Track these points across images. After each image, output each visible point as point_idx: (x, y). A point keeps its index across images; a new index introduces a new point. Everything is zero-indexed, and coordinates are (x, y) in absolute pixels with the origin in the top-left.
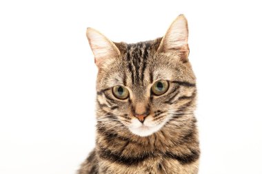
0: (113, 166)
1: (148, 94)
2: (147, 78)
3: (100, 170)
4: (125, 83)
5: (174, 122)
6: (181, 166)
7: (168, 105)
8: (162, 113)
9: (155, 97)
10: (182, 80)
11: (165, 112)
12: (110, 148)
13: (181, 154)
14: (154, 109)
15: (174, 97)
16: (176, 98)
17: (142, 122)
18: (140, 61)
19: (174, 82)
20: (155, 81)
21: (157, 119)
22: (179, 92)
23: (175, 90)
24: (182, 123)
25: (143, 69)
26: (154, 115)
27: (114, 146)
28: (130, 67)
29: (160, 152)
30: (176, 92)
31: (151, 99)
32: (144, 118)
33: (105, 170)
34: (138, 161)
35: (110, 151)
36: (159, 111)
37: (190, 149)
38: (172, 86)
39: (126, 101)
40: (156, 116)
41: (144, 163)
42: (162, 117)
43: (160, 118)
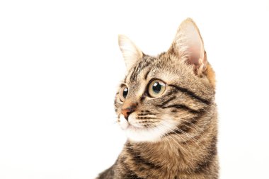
2: (142, 74)
15: (168, 100)
20: (149, 77)
23: (170, 94)
42: (150, 118)
43: (145, 118)
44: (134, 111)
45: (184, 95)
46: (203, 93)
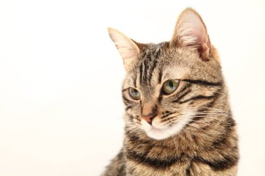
0: (139, 168)
1: (157, 94)
2: (155, 78)
3: (127, 171)
4: (135, 83)
5: (193, 125)
6: (213, 171)
7: (177, 105)
8: (171, 114)
9: (165, 97)
10: (195, 78)
11: (175, 112)
12: (135, 150)
13: (212, 160)
14: (161, 110)
15: (184, 95)
16: (187, 97)
17: (150, 123)
18: (150, 60)
19: (185, 80)
20: (163, 80)
21: (165, 120)
22: (190, 91)
23: (184, 89)
24: (204, 126)
25: (153, 69)
26: (162, 116)
27: (139, 148)
28: (141, 67)
29: (188, 156)
30: (186, 91)
31: (160, 99)
32: (151, 119)
33: (132, 172)
34: (166, 165)
35: (135, 153)
36: (167, 112)
37: (222, 155)
38: (182, 85)
39: (138, 101)
40: (164, 117)
41: (172, 168)
42: (172, 118)
43: (169, 119)
44: (156, 115)
45: (199, 87)
46: (214, 77)
